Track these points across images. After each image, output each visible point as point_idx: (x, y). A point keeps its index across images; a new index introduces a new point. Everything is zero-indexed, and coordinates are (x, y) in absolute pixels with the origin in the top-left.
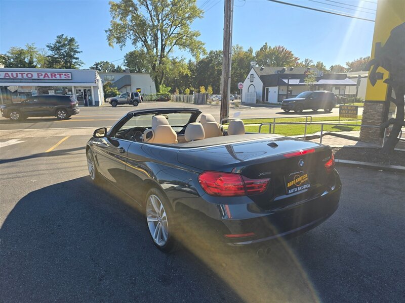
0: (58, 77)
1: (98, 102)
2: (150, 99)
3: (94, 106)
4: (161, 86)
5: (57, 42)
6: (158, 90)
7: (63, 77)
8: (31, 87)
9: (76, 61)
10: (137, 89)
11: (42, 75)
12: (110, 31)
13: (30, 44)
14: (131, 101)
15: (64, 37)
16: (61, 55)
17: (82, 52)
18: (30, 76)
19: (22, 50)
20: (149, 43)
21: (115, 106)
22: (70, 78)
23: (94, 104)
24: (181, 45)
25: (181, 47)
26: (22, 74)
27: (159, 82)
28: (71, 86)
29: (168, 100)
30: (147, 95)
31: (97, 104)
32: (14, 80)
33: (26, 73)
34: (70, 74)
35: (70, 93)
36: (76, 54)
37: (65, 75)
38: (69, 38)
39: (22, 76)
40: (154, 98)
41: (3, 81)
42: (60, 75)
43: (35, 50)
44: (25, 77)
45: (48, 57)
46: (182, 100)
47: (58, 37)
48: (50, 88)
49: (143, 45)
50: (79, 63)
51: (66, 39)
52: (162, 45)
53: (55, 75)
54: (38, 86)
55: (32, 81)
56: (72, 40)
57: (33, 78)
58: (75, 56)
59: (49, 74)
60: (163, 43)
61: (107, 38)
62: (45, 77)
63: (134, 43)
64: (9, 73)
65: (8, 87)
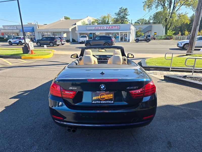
0: (114, 28)
1: (130, 40)
2: (160, 38)
3: (127, 42)
4: (168, 31)
5: (119, 11)
6: (166, 33)
7: (116, 28)
8: (103, 33)
9: (126, 19)
10: (155, 33)
11: (108, 27)
12: (145, 2)
13: (109, 13)
14: (146, 40)
15: (123, 8)
16: (120, 17)
17: (129, 15)
18: (103, 28)
19: (105, 16)
20: (166, 6)
21: (138, 42)
22: (119, 28)
23: (127, 41)
24: (187, 5)
25: (187, 6)
26: (101, 27)
27: (168, 28)
28: (119, 32)
29: (171, 39)
30: (158, 36)
31: (129, 40)
32: (98, 30)
33: (102, 27)
34: (119, 26)
35: (118, 35)
36: (127, 16)
37: (117, 27)
38: (125, 9)
39: (101, 28)
40: (163, 38)
41: (94, 30)
42: (115, 27)
43: (110, 16)
44: (102, 29)
45: (115, 18)
46: (179, 39)
47: (120, 9)
48: (110, 33)
49: (162, 8)
50: (127, 21)
51: (123, 9)
52: (174, 6)
53: (113, 27)
54: (106, 33)
55: (104, 30)
56: (126, 9)
57: (104, 29)
58: (126, 17)
59: (111, 27)
60: (175, 5)
61: (143, 6)
62: (109, 28)
63: (156, 7)
64: (96, 27)
65: (95, 33)
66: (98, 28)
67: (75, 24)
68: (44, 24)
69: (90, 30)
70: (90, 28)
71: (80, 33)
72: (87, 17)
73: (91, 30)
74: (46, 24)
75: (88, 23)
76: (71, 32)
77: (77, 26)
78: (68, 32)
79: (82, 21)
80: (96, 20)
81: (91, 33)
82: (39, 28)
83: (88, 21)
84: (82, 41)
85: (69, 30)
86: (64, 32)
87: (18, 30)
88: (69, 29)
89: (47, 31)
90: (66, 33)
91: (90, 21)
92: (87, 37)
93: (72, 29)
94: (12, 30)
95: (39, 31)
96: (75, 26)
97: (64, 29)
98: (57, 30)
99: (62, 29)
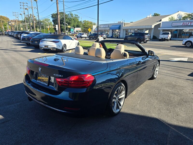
32: (187, 26)
39: (191, 24)
41: (181, 27)
64: (185, 23)
65: (183, 29)
66: (187, 24)
67: (161, 21)
68: (131, 22)
69: (176, 27)
70: (177, 24)
71: (163, 30)
72: (178, 12)
73: (178, 26)
74: (132, 22)
75: (177, 19)
76: (153, 29)
77: (162, 22)
78: (150, 29)
79: (170, 17)
80: (189, 15)
81: (177, 30)
82: (124, 26)
83: (178, 16)
84: (162, 38)
85: (152, 27)
86: (147, 29)
87: (109, 28)
88: (152, 25)
89: (131, 28)
90: (148, 30)
91: (181, 16)
92: (169, 34)
93: (155, 26)
94: (105, 28)
95: (124, 29)
96: (160, 23)
97: (147, 26)
98: (140, 27)
99: (145, 26)
